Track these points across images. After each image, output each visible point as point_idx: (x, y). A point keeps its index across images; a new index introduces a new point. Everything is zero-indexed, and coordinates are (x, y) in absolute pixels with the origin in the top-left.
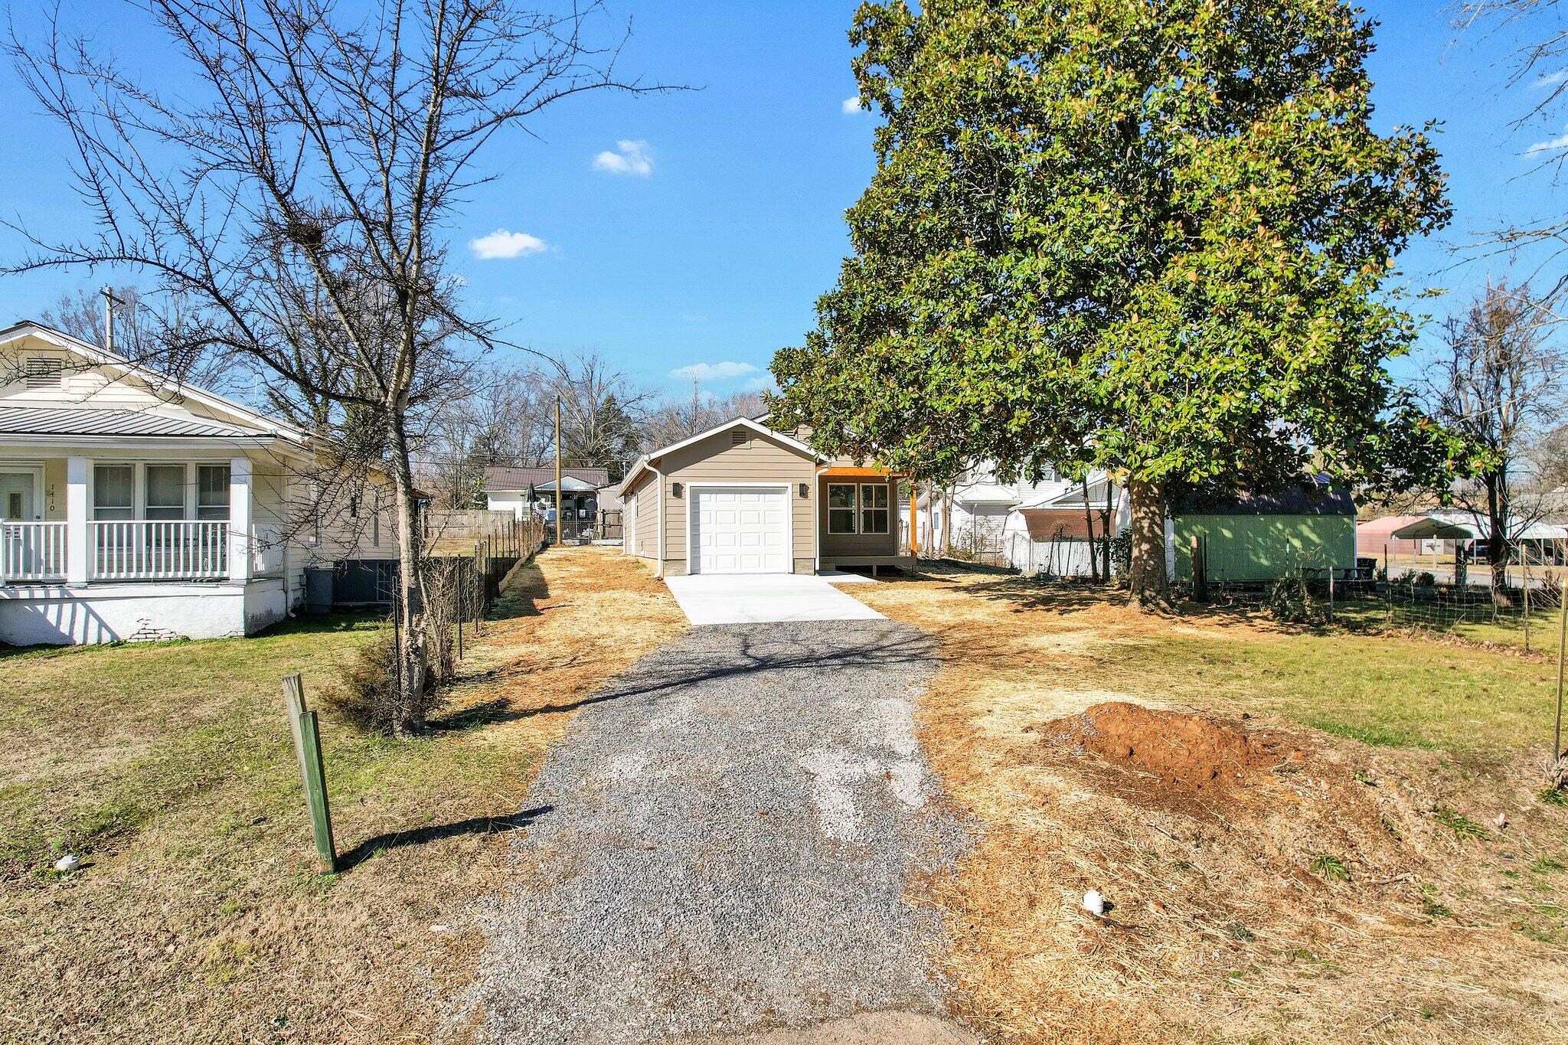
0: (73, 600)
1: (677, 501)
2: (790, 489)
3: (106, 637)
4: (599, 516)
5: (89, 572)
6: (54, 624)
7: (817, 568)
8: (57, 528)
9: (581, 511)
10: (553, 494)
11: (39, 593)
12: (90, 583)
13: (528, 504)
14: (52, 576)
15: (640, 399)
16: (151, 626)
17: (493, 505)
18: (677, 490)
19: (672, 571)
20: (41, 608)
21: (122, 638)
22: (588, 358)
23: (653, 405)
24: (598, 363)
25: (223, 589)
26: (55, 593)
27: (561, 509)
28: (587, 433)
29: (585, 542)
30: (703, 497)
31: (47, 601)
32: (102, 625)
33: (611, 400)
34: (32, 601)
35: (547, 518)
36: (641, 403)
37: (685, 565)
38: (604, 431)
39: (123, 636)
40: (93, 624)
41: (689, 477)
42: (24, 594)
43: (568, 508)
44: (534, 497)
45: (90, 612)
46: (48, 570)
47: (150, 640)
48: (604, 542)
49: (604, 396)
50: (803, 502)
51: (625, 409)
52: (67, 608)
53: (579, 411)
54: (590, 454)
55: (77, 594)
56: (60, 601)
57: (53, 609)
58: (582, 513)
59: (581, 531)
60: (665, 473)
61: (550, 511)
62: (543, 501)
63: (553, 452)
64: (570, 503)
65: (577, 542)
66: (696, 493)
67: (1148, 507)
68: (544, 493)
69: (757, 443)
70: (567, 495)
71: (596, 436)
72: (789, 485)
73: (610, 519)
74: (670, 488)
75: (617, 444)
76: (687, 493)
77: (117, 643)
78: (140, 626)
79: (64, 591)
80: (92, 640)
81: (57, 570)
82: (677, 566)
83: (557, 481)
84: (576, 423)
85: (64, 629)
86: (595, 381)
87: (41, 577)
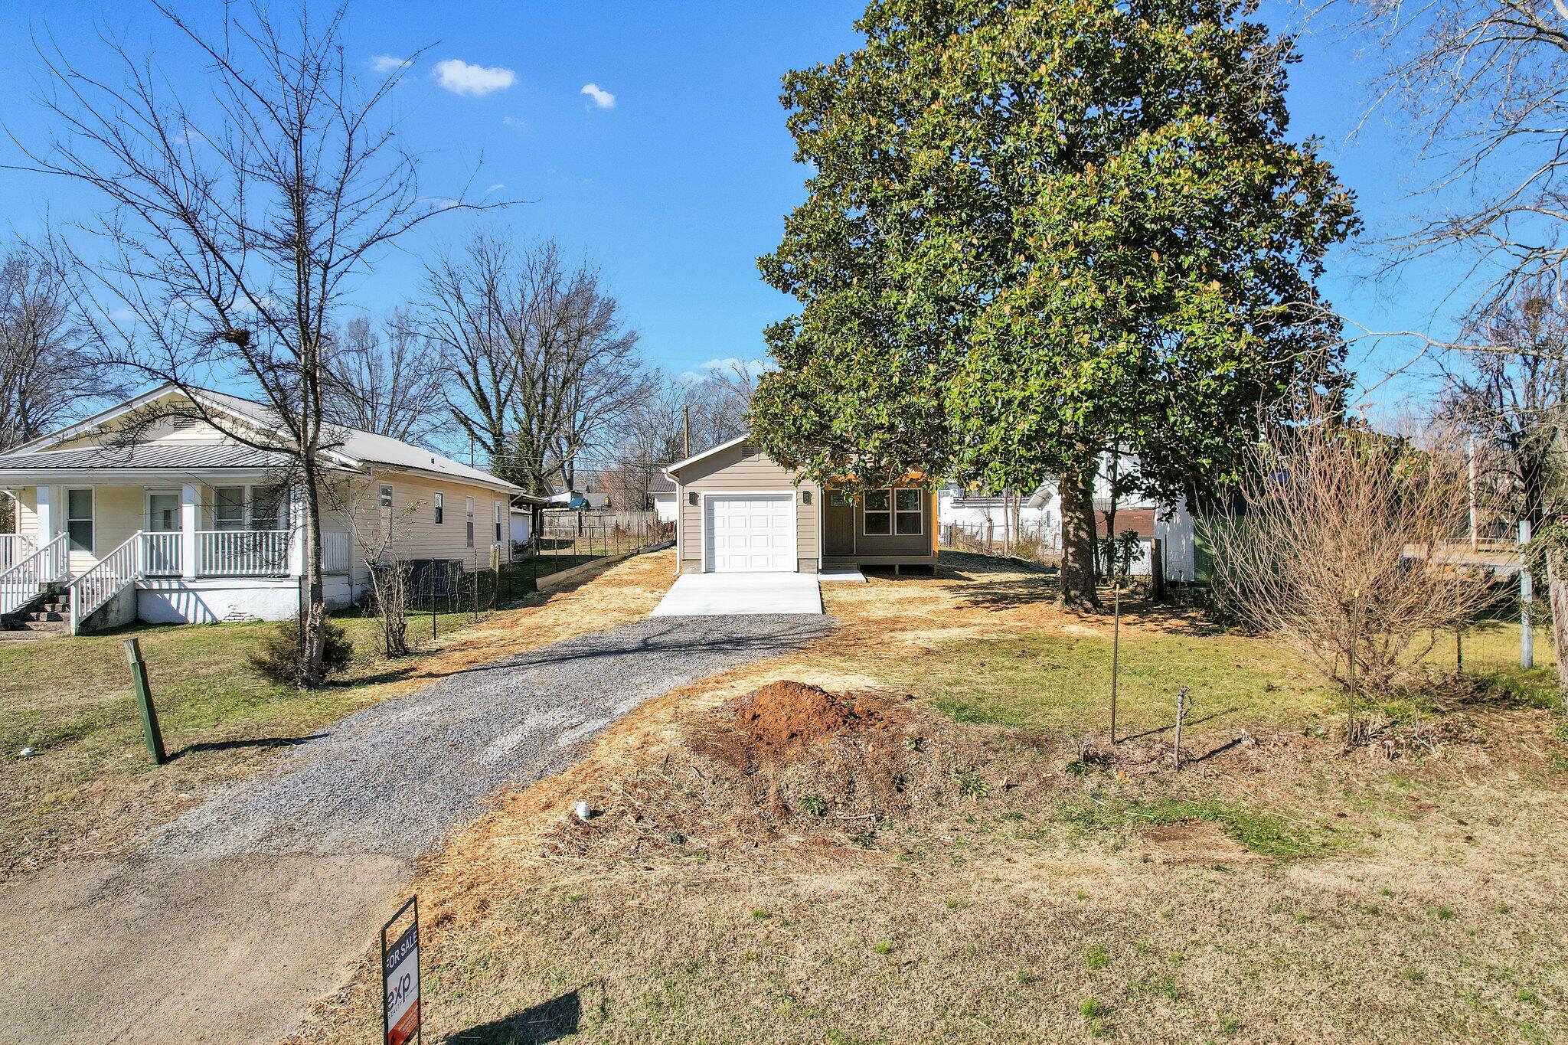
0: (187, 590)
1: (693, 508)
2: (794, 497)
3: (209, 619)
5: (197, 570)
6: (175, 607)
7: (820, 567)
8: (177, 536)
11: (165, 585)
12: (198, 578)
14: (174, 572)
16: (238, 610)
18: (693, 499)
19: (688, 570)
20: (167, 596)
21: (219, 619)
25: (286, 583)
26: (175, 585)
30: (717, 504)
31: (171, 591)
32: (206, 609)
34: (161, 590)
37: (701, 564)
39: (220, 618)
40: (200, 608)
41: (703, 487)
42: (156, 586)
45: (198, 599)
46: (171, 568)
47: (237, 619)
50: (807, 507)
52: (184, 595)
55: (190, 586)
56: (179, 591)
57: (175, 596)
60: (683, 484)
66: (710, 501)
67: (1074, 512)
72: (794, 493)
74: (687, 497)
76: (702, 502)
77: (216, 623)
78: (230, 610)
79: (181, 584)
80: (200, 620)
81: (177, 568)
82: (695, 565)
85: (182, 612)
87: (167, 573)
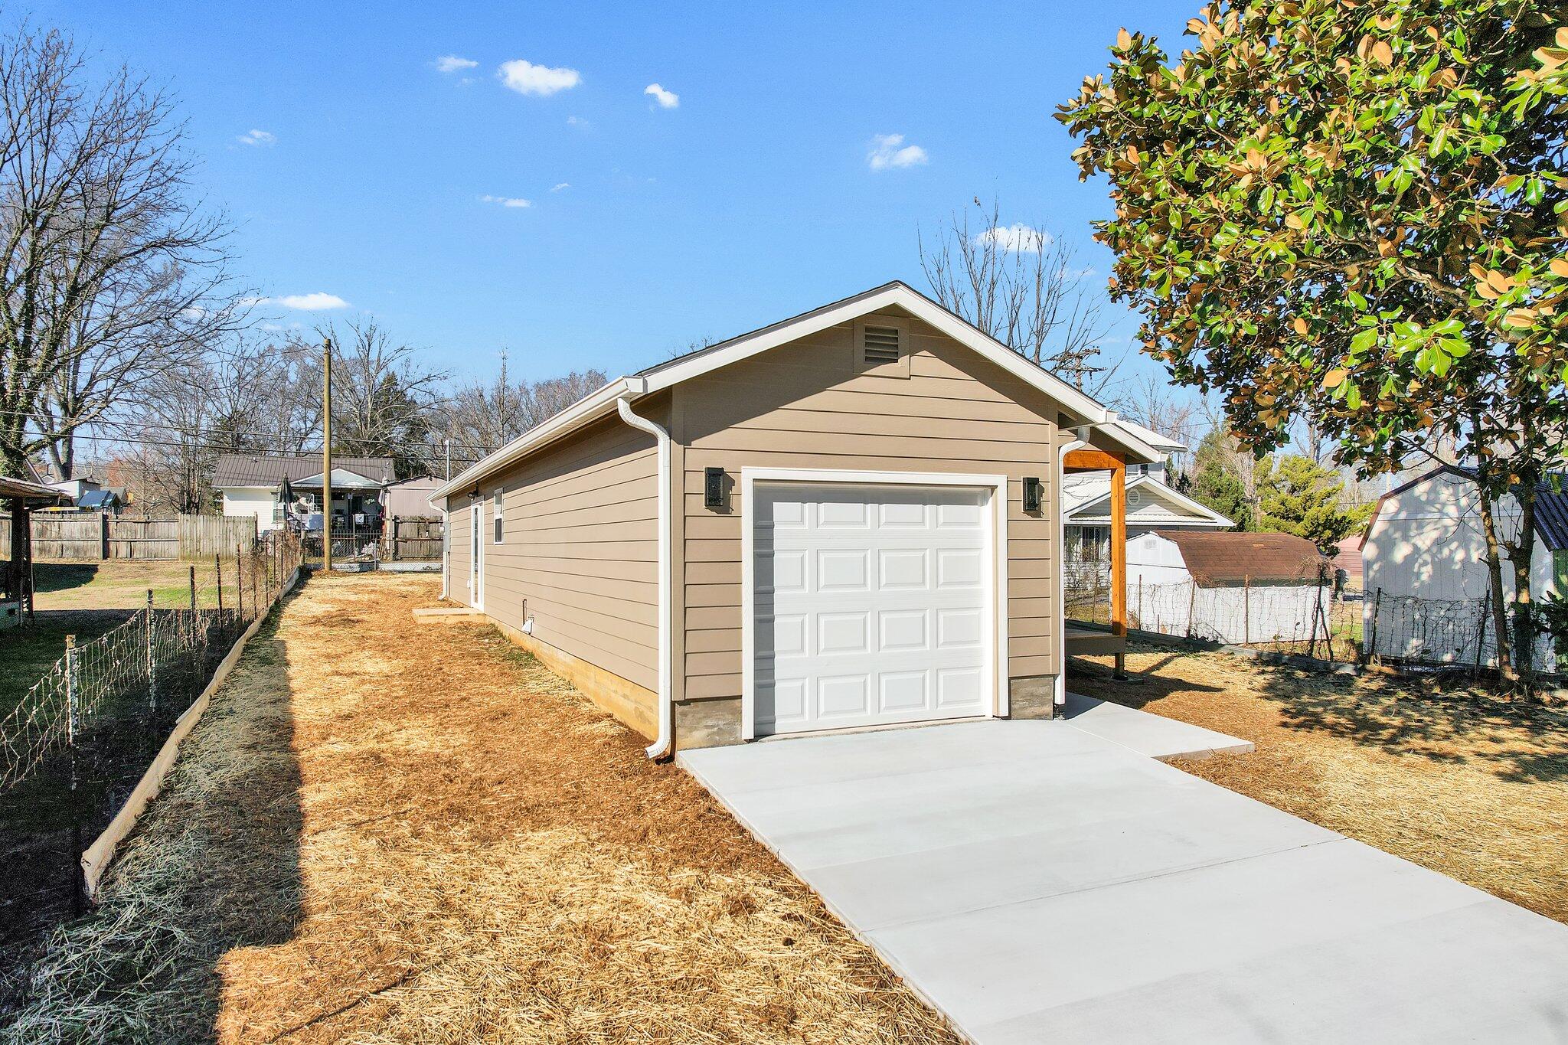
1: (715, 524)
2: (1001, 493)
4: (389, 526)
7: (1060, 699)
9: (358, 516)
10: (318, 492)
13: (281, 506)
15: (428, 379)
17: (231, 507)
18: (718, 490)
19: (700, 735)
22: (364, 328)
23: (446, 390)
24: (377, 334)
27: (331, 513)
28: (363, 418)
29: (367, 567)
30: (782, 511)
33: (391, 379)
35: (308, 525)
36: (430, 385)
37: (738, 713)
38: (384, 416)
41: (746, 452)
43: (339, 512)
44: (289, 495)
48: (398, 566)
49: (381, 377)
50: (1032, 525)
51: (410, 392)
53: (352, 390)
54: (366, 444)
58: (359, 518)
59: (361, 547)
60: (683, 437)
61: (314, 517)
62: (303, 501)
63: (319, 441)
64: (342, 505)
65: (356, 567)
66: (767, 495)
68: (305, 491)
69: (925, 362)
70: (337, 494)
71: (374, 422)
72: (999, 480)
73: (406, 530)
74: (698, 483)
75: (399, 432)
76: (743, 502)
82: (718, 719)
83: (324, 476)
84: (346, 406)
86: (373, 356)
